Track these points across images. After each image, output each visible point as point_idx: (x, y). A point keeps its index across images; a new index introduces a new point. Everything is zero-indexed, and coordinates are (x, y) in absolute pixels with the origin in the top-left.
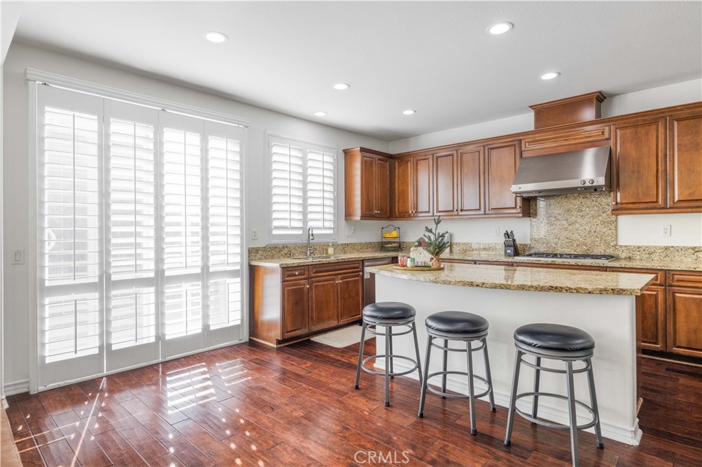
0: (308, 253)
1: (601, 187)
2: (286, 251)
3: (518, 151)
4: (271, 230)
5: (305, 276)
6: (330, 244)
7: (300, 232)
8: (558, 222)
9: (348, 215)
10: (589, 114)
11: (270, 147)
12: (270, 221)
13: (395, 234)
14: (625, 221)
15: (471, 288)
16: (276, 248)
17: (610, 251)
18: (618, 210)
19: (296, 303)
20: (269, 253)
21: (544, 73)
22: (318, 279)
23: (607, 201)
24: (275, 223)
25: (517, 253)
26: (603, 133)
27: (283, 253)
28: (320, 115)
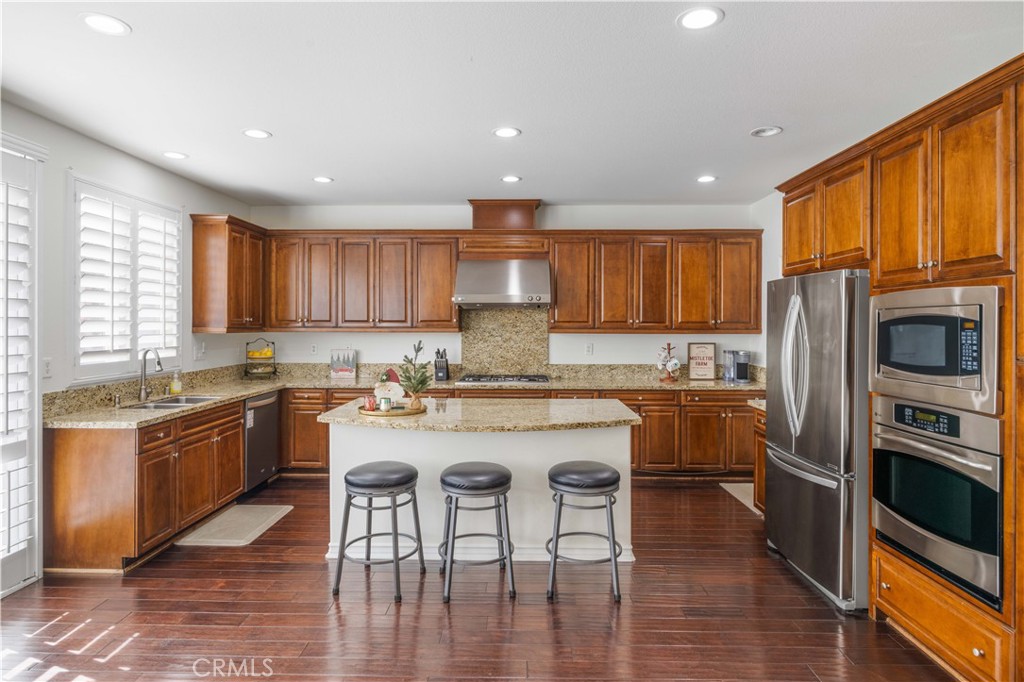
0: (143, 394)
1: (546, 304)
2: (102, 394)
3: (454, 252)
4: (76, 358)
5: (171, 438)
6: (176, 376)
7: (125, 358)
8: (492, 339)
9: (199, 322)
10: (515, 219)
11: (76, 200)
12: (76, 339)
13: (268, 352)
14: (555, 339)
15: (503, 433)
16: (86, 390)
17: (542, 371)
18: (554, 328)
19: (159, 488)
20: (74, 402)
21: (506, 175)
22: (187, 439)
23: (542, 317)
24: (85, 345)
25: (448, 378)
26: (543, 246)
27: (97, 398)
28: (174, 157)
